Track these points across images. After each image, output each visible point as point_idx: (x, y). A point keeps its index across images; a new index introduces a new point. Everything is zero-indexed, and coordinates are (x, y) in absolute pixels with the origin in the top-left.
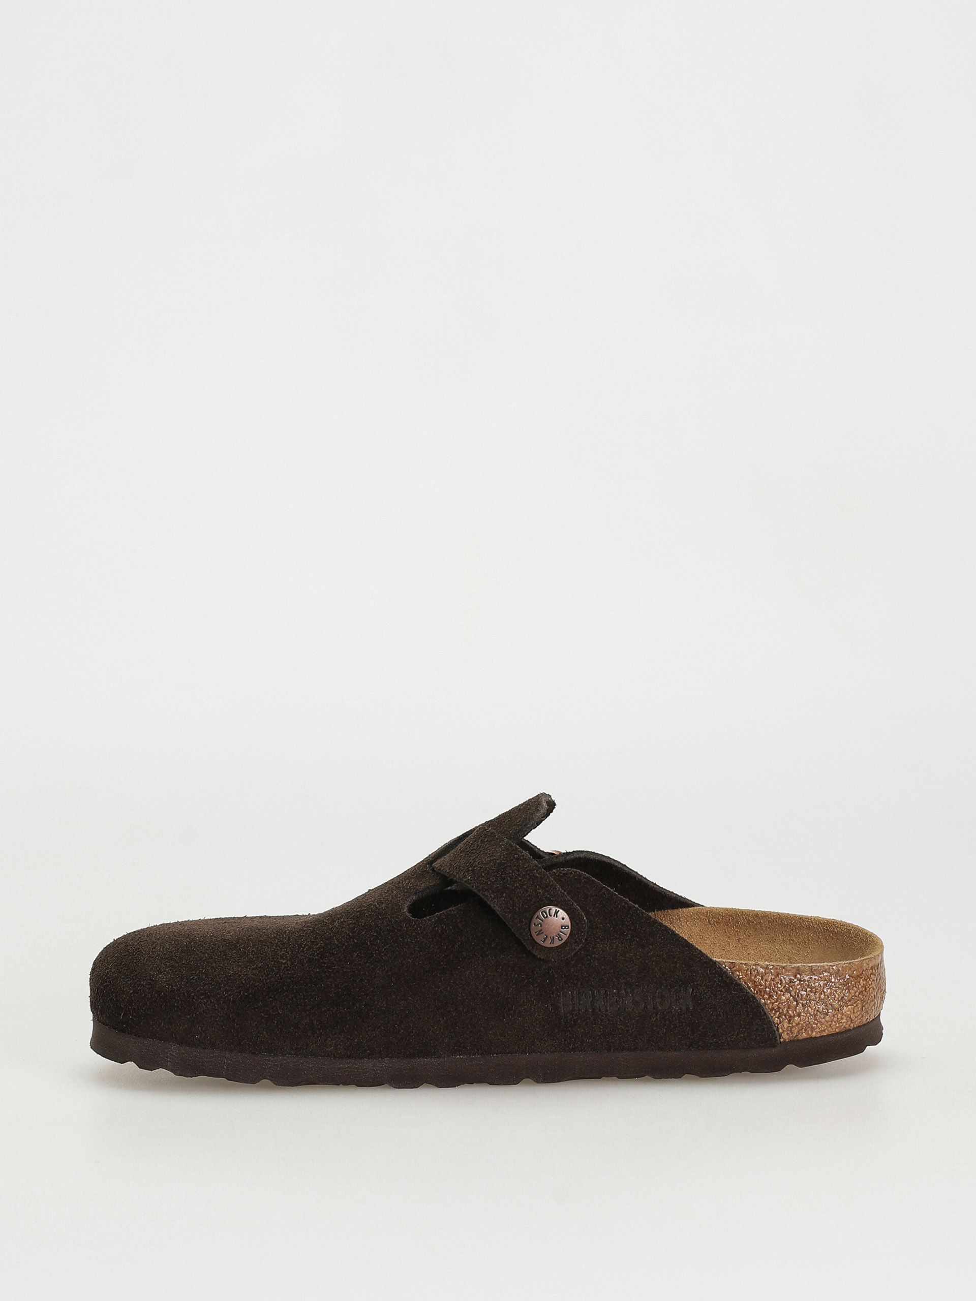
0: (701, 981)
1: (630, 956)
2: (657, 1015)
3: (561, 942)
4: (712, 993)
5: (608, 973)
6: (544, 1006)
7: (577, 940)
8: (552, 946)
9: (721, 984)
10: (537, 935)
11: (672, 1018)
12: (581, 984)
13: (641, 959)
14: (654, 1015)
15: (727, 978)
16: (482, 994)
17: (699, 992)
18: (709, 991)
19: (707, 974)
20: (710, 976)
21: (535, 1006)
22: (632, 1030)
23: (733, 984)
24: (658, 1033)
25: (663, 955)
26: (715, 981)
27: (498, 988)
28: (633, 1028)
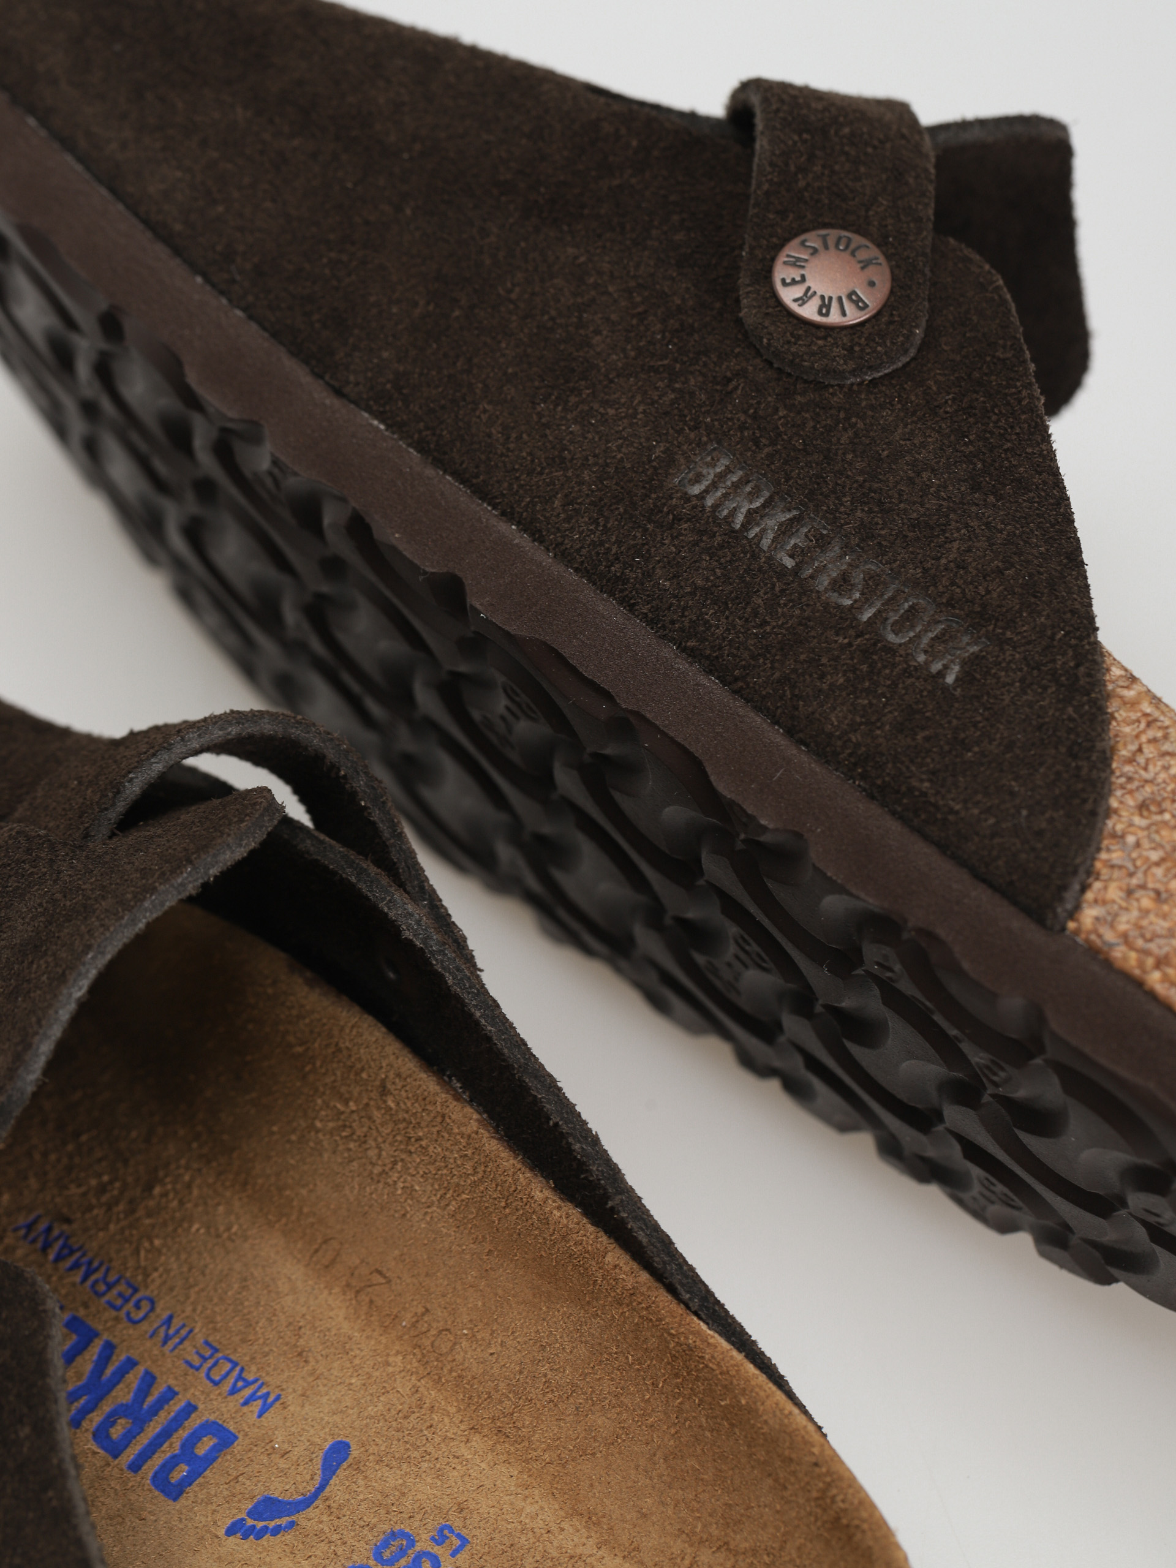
0: (1025, 637)
1: (929, 479)
2: (858, 636)
3: (817, 318)
4: (1022, 680)
5: (848, 477)
6: (648, 439)
7: (857, 348)
8: (795, 307)
9: (1061, 675)
10: (785, 263)
11: (885, 667)
12: (770, 456)
13: (945, 503)
14: (852, 632)
15: (1089, 675)
16: (552, 319)
17: (998, 656)
18: (1021, 670)
19: (1054, 634)
20: (1055, 643)
21: (631, 425)
22: (774, 627)
23: (1088, 694)
24: (822, 677)
25: (1001, 531)
26: (1054, 661)
27: (597, 332)
28: (780, 627)
